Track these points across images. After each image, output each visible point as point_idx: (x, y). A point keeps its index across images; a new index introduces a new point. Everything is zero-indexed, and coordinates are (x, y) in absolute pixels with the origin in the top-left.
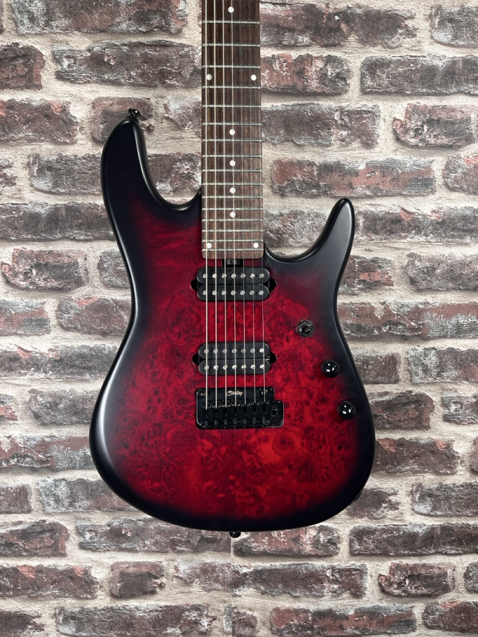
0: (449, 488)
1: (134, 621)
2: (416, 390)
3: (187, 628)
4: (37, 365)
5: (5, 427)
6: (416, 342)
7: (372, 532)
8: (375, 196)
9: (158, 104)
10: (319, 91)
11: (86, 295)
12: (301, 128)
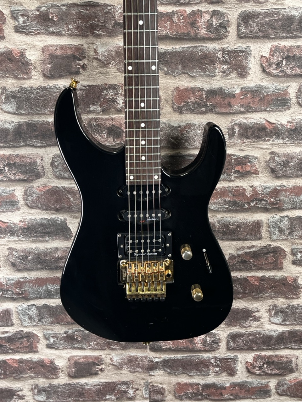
0: (295, 307)
1: (84, 392)
2: (274, 244)
3: (119, 395)
4: (11, 231)
6: (274, 212)
7: (242, 335)
8: (247, 112)
9: (90, 48)
10: (207, 36)
11: (43, 184)
12: (193, 64)
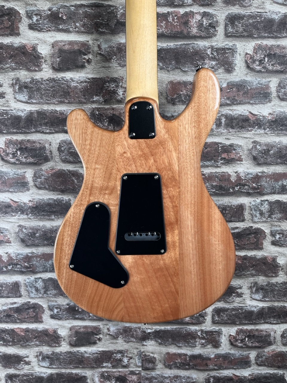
0: (274, 285)
1: (83, 359)
2: (255, 226)
3: (115, 363)
4: (22, 210)
5: (4, 247)
6: (256, 196)
7: (226, 310)
8: (233, 104)
9: (94, 44)
10: (198, 35)
11: (51, 167)
12: (186, 60)
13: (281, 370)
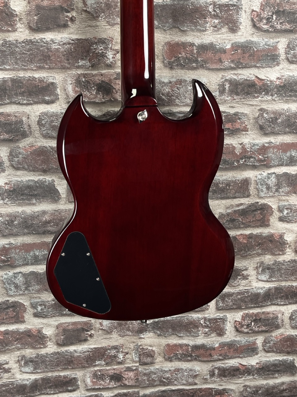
0: (281, 263)
1: (73, 359)
2: (261, 201)
3: (109, 360)
6: (262, 169)
7: (231, 295)
8: (237, 67)
11: (30, 144)
12: (184, 17)
13: (290, 356)
